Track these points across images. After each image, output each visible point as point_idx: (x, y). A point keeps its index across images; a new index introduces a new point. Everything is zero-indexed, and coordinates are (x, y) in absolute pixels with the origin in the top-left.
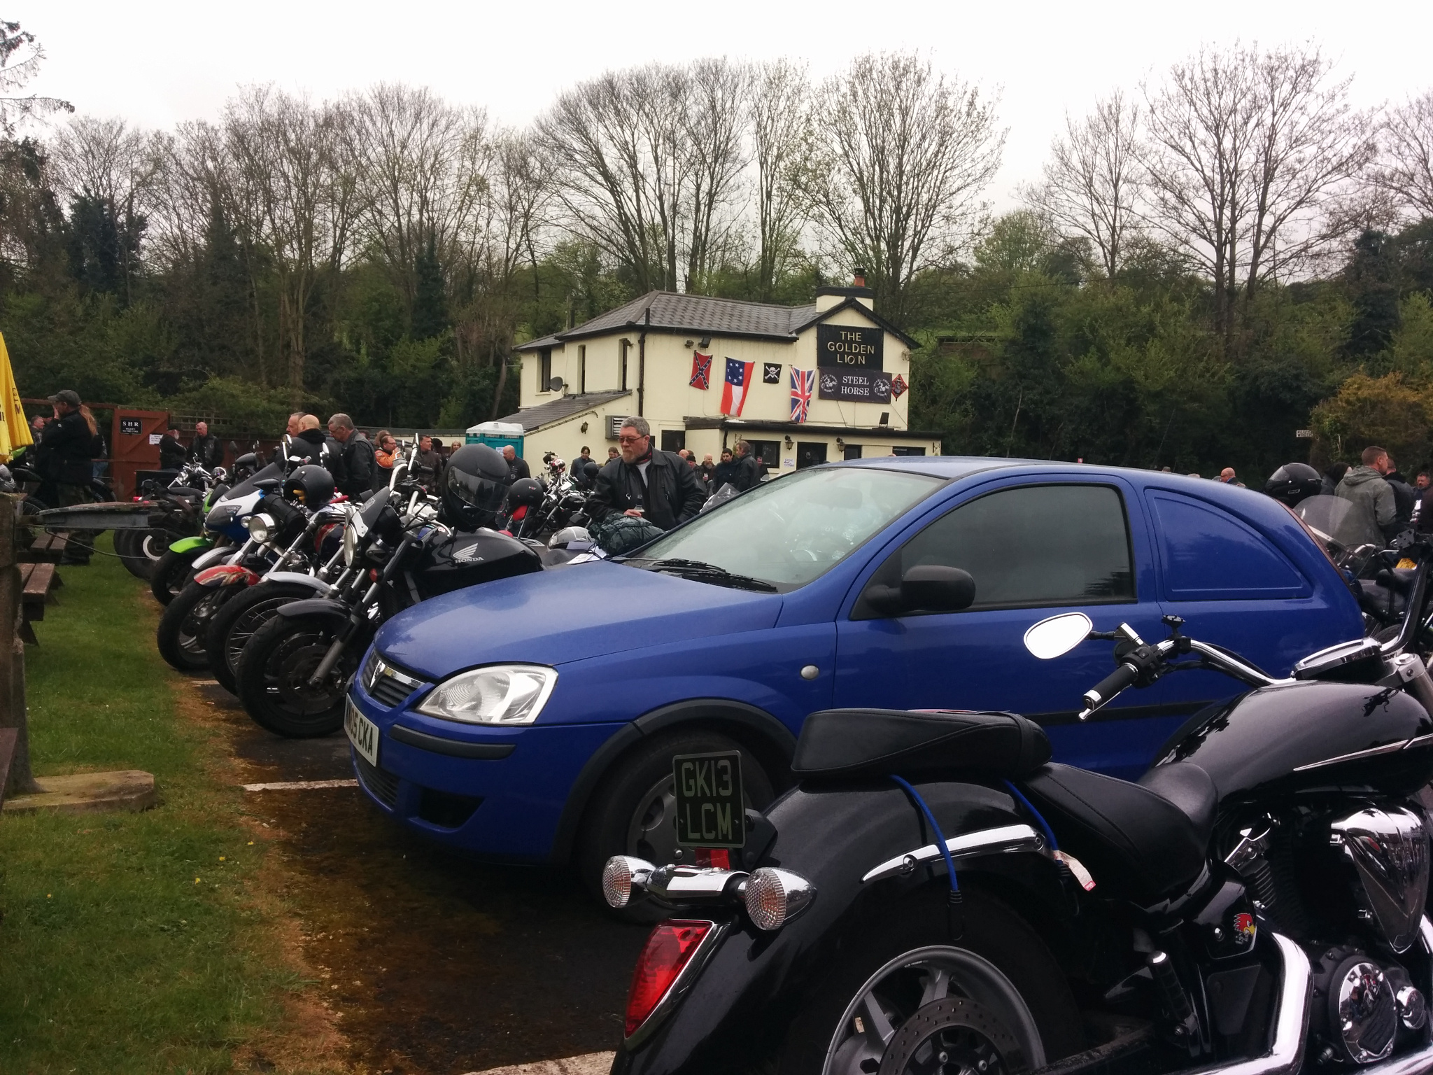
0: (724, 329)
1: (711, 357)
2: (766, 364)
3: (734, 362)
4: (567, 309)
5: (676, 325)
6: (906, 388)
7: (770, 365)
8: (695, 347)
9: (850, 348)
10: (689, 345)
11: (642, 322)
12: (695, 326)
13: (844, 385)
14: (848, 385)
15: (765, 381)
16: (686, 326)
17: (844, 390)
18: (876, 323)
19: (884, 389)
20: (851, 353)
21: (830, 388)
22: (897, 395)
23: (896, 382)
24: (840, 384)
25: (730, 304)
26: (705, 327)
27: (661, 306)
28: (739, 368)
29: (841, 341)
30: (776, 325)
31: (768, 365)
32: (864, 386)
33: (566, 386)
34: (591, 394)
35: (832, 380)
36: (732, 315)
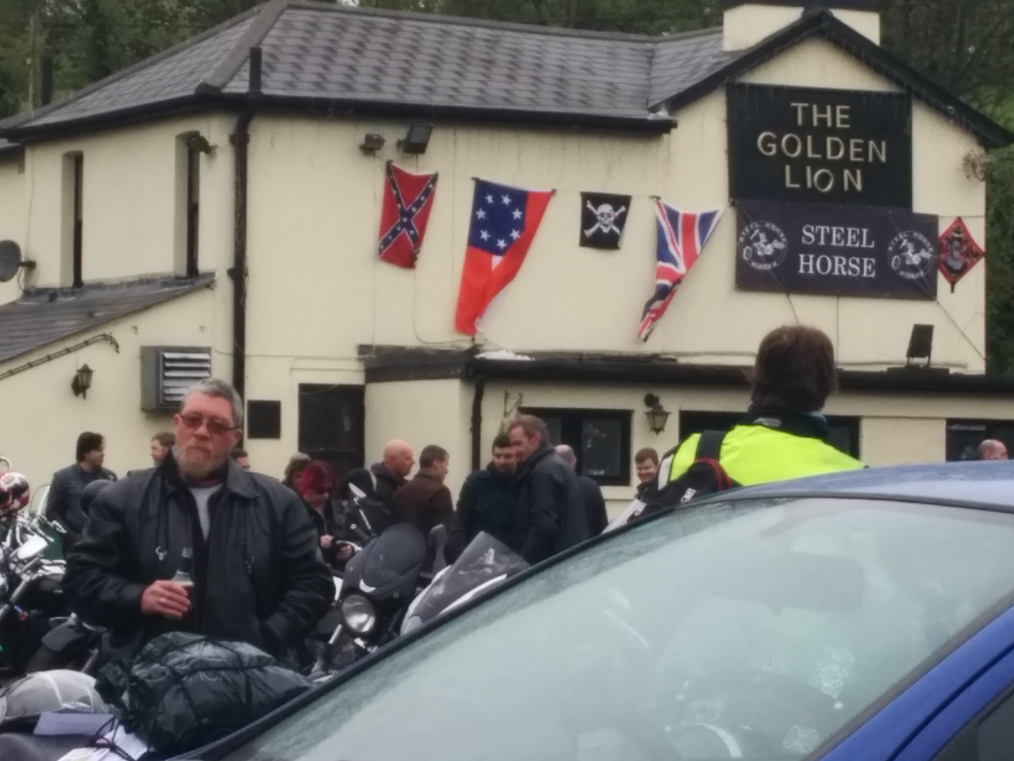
0: (468, 100)
1: (434, 179)
2: (587, 197)
3: (498, 190)
4: (32, 54)
5: (333, 92)
6: (977, 255)
7: (597, 199)
8: (389, 152)
9: (820, 147)
10: (370, 147)
11: (240, 86)
12: (389, 94)
13: (807, 250)
14: (816, 250)
15: (585, 242)
16: (363, 94)
17: (808, 265)
18: (889, 77)
19: (915, 259)
20: (823, 162)
21: (768, 259)
22: (954, 276)
23: (951, 240)
24: (796, 247)
25: (481, 33)
26: (415, 96)
27: (293, 40)
28: (512, 207)
29: (793, 128)
30: (612, 90)
31: (593, 199)
32: (861, 253)
33: (31, 266)
34: (99, 286)
35: (771, 237)
36: (489, 63)
